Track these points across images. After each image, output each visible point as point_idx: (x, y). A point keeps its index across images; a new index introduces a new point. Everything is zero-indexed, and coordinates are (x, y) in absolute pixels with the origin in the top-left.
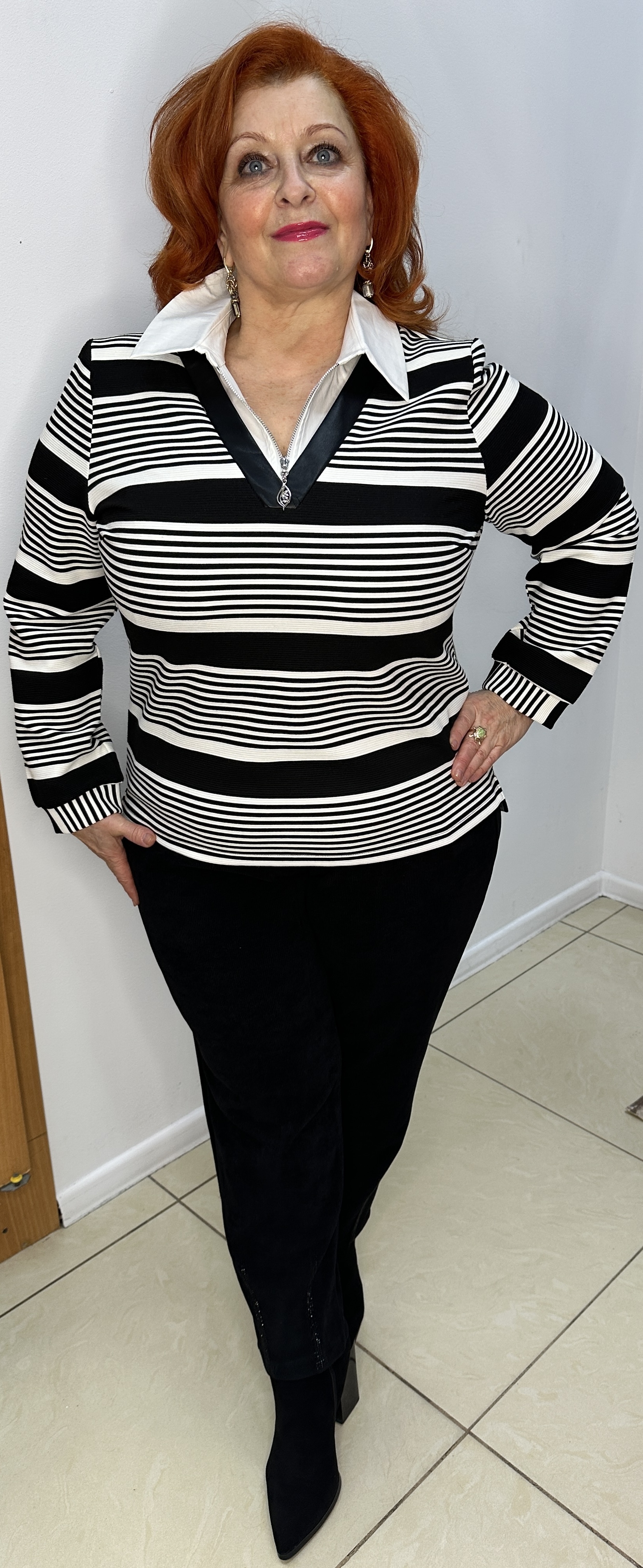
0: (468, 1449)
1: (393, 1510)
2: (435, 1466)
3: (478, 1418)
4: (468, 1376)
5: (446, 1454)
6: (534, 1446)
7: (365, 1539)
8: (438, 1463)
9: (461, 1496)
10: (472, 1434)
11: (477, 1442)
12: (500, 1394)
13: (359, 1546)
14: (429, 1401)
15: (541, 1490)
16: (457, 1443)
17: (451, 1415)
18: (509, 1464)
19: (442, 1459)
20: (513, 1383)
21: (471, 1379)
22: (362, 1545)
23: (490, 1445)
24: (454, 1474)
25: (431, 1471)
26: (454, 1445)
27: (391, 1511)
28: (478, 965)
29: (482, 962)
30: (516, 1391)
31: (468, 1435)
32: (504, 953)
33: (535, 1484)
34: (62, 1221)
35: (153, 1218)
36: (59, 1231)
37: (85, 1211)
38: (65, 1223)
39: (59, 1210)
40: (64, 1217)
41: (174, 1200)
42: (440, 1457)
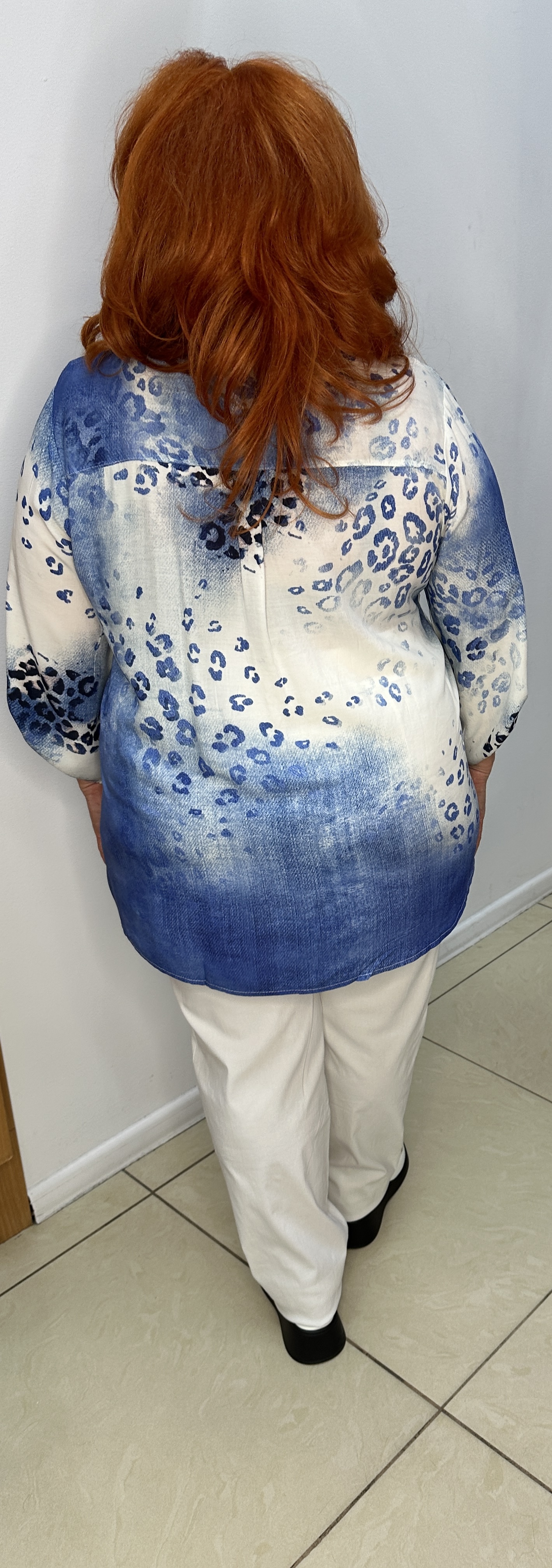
0: (441, 1428)
1: (366, 1490)
2: (408, 1445)
3: (451, 1395)
4: (443, 1355)
5: (419, 1433)
6: (507, 1421)
7: (337, 1520)
8: (411, 1441)
9: (434, 1473)
10: (445, 1412)
11: (451, 1419)
12: (474, 1371)
13: (331, 1527)
14: (402, 1381)
15: (514, 1464)
16: (430, 1421)
17: (425, 1394)
18: (482, 1440)
19: (415, 1438)
20: (487, 1360)
21: (444, 1357)
22: (334, 1526)
23: (463, 1422)
24: (426, 1452)
25: (404, 1450)
26: (427, 1423)
27: (363, 1491)
28: (456, 948)
29: (460, 946)
30: (490, 1368)
31: (442, 1413)
32: (483, 935)
33: (507, 1459)
34: (33, 1218)
35: (126, 1211)
36: (31, 1228)
37: (58, 1207)
38: (38, 1220)
39: (31, 1207)
40: (36, 1213)
41: (149, 1193)
42: (413, 1436)
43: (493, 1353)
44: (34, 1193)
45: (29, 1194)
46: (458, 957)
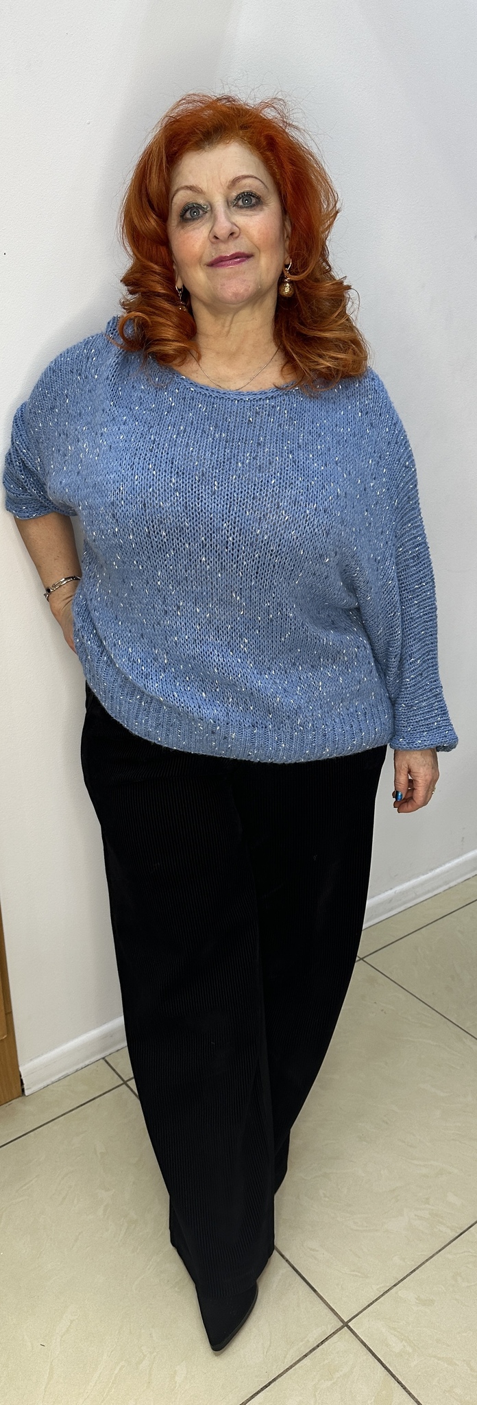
0: (343, 1340)
3: (357, 1312)
4: (354, 1273)
5: (322, 1343)
6: (404, 1346)
8: (313, 1350)
9: (330, 1383)
10: (349, 1328)
11: (353, 1335)
12: (381, 1293)
14: (315, 1291)
15: (405, 1388)
16: (334, 1333)
17: (333, 1306)
18: (379, 1360)
19: (318, 1346)
20: (395, 1285)
21: (356, 1275)
23: (363, 1340)
24: (326, 1361)
25: (306, 1356)
26: (332, 1335)
29: (429, 892)
30: (397, 1293)
31: (346, 1328)
32: (452, 884)
33: (399, 1383)
34: (23, 1090)
35: (100, 1096)
36: (20, 1098)
37: (45, 1084)
38: (27, 1093)
39: (22, 1081)
40: (25, 1086)
41: (122, 1082)
42: (315, 1345)
43: (402, 1280)
44: (24, 1069)
45: (21, 1069)
46: (425, 902)
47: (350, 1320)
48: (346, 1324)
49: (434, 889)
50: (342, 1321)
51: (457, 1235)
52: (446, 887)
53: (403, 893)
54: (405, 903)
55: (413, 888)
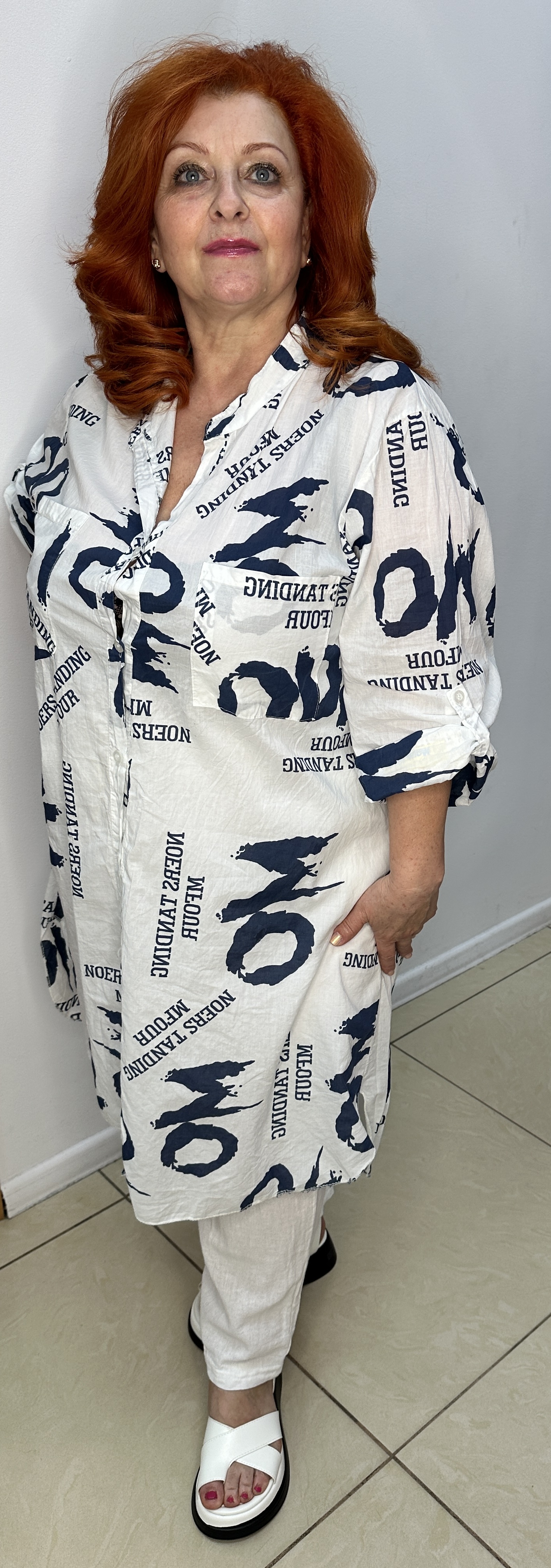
0: (391, 1475)
1: (306, 1534)
2: (355, 1490)
3: (404, 1442)
4: (400, 1398)
5: (367, 1479)
7: (273, 1563)
8: (358, 1487)
9: (379, 1524)
10: (397, 1460)
11: (402, 1468)
12: (431, 1419)
14: (356, 1421)
15: (462, 1523)
16: (380, 1467)
17: (378, 1438)
18: (432, 1494)
19: (363, 1483)
20: (446, 1408)
21: (402, 1400)
23: (414, 1472)
24: (373, 1500)
25: (349, 1495)
26: (376, 1469)
27: (303, 1534)
30: (446, 1419)
31: (393, 1460)
33: (456, 1517)
35: (98, 1213)
42: (360, 1483)
43: (453, 1402)
46: (458, 978)
47: (398, 1451)
48: (393, 1457)
49: (467, 963)
50: (388, 1452)
51: (511, 1347)
52: (480, 960)
53: (433, 969)
54: (436, 979)
55: (446, 963)
